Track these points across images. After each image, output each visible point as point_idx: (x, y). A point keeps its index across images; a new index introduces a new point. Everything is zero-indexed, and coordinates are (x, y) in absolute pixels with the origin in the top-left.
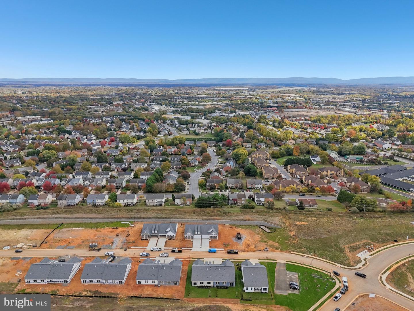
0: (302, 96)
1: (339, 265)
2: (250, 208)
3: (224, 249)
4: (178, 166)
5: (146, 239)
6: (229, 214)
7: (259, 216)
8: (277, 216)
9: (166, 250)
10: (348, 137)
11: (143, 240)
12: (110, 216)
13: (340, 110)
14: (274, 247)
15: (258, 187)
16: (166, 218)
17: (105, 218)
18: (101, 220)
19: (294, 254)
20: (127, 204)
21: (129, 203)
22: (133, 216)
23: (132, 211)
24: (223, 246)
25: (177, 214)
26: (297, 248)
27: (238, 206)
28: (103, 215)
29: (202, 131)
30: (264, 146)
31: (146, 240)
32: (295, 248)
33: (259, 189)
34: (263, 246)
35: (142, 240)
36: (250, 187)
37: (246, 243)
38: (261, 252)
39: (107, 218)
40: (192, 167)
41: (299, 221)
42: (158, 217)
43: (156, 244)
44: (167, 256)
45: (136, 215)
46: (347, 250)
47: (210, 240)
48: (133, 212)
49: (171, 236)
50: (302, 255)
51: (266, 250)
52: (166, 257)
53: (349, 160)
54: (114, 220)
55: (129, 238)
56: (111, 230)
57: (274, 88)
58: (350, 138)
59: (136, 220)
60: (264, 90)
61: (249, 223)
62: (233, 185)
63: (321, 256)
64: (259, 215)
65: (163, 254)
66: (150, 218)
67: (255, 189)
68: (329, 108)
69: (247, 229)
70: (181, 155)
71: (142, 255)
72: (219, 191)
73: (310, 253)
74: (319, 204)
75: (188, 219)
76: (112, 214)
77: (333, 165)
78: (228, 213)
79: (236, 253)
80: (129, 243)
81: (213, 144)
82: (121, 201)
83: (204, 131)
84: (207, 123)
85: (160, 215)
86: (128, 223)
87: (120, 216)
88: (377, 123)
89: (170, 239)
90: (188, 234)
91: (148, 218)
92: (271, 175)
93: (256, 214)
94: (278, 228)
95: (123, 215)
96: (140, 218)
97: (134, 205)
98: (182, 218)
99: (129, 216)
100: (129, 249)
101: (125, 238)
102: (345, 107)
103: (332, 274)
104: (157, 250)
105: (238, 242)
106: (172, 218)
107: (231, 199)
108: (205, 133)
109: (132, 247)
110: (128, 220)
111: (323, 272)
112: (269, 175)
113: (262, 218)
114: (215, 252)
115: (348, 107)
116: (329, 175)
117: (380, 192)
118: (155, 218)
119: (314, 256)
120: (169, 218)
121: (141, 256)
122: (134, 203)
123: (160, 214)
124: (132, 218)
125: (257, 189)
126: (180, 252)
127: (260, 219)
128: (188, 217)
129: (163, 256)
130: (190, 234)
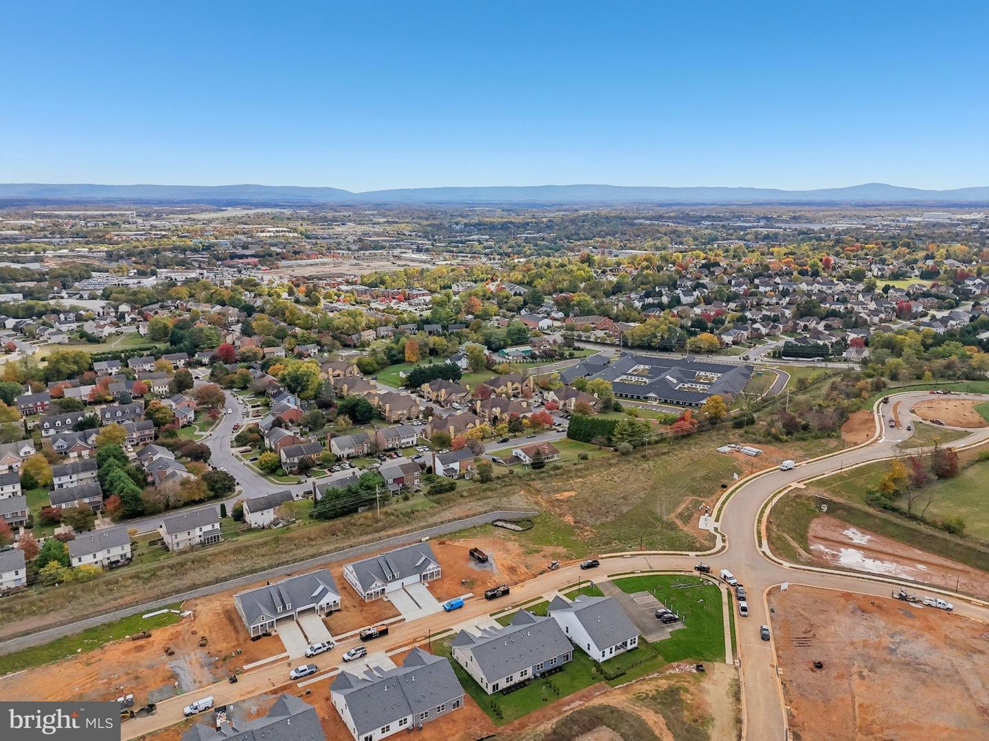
0: (295, 230)
1: (692, 554)
2: (447, 491)
3: (471, 595)
4: (147, 432)
5: (265, 635)
6: (416, 513)
7: (481, 503)
8: (514, 493)
9: (343, 642)
10: (468, 313)
11: (259, 638)
12: (91, 610)
13: (398, 258)
14: (562, 557)
15: (408, 443)
16: (271, 567)
17: (77, 619)
18: (67, 630)
19: (606, 558)
20: (106, 562)
21: (113, 559)
22: (168, 588)
23: (154, 575)
24: (463, 589)
25: (291, 550)
26: (601, 544)
27: (417, 491)
28: (65, 612)
29: (108, 330)
30: (316, 351)
31: (267, 635)
32: (599, 546)
33: (411, 446)
34: (539, 562)
35: (254, 639)
36: (390, 446)
37: (503, 565)
38: (546, 574)
39: (87, 617)
40: (183, 427)
41: (557, 491)
42: (247, 569)
43: (306, 637)
44: (363, 655)
45: (177, 583)
46: (679, 523)
47: (427, 585)
48: (160, 578)
49: (335, 602)
50: (622, 556)
51: (554, 568)
52: (361, 657)
53: (511, 358)
54: (114, 615)
55: (212, 648)
56: (132, 644)
57: (206, 211)
58: (472, 314)
59: (185, 596)
60: (186, 217)
61: (468, 523)
62: (352, 451)
63: (652, 546)
64: (478, 499)
65: (353, 651)
66: (225, 579)
67: (401, 448)
68: (375, 254)
69: (478, 536)
70: (113, 401)
71: (297, 675)
72: (326, 470)
73: (631, 547)
74: (562, 453)
75: (328, 552)
76: (96, 602)
77: (495, 371)
78: (413, 512)
79: (506, 592)
80: (224, 660)
81: (183, 361)
82: (88, 559)
83: (113, 330)
84: (103, 308)
85: (247, 565)
86: (165, 611)
87: (127, 599)
88: (493, 280)
89: (329, 614)
90: (374, 585)
91: (218, 581)
92: (405, 412)
93: (472, 499)
94: (535, 517)
95: (134, 593)
96: (194, 587)
97: (130, 560)
98: (313, 556)
99: (156, 592)
100: (241, 676)
101: (200, 654)
102: (404, 250)
103: (697, 573)
104: (325, 649)
105: (488, 569)
106: (287, 562)
107: (391, 481)
108: (118, 334)
109: (245, 667)
110: (161, 603)
111: (683, 573)
112: (400, 412)
113: (488, 504)
114: (460, 607)
115: (411, 251)
116: (510, 391)
117: (617, 409)
118: (238, 575)
119: (641, 550)
120: (278, 565)
121: (296, 678)
122: (129, 555)
123: (244, 560)
124: (169, 594)
125: (406, 448)
126: (384, 633)
127: (487, 508)
128: (325, 549)
129: (355, 657)
130: (379, 584)
